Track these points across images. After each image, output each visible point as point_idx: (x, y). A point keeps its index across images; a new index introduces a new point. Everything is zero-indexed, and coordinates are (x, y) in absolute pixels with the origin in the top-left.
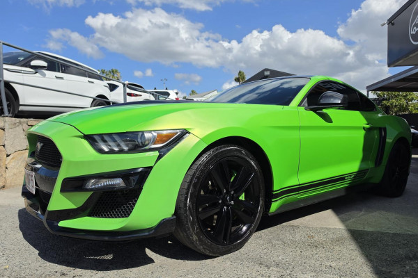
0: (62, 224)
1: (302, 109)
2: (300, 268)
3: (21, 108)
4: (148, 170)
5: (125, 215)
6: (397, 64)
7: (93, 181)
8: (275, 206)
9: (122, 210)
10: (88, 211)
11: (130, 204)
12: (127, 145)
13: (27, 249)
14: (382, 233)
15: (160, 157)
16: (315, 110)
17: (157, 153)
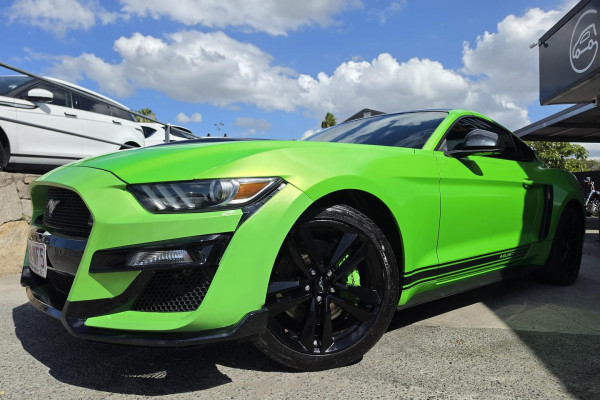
0: (91, 322)
1: (440, 154)
2: (455, 386)
3: (12, 159)
4: (227, 237)
5: (190, 307)
6: (553, 100)
7: (140, 254)
8: (405, 296)
9: (186, 299)
10: (131, 302)
11: (198, 290)
12: (193, 202)
13: (32, 365)
14: (562, 335)
15: (244, 218)
16: (458, 157)
17: (239, 213)
